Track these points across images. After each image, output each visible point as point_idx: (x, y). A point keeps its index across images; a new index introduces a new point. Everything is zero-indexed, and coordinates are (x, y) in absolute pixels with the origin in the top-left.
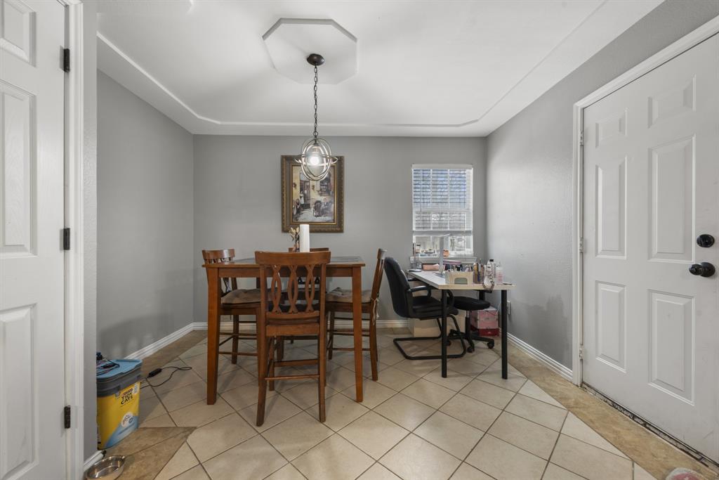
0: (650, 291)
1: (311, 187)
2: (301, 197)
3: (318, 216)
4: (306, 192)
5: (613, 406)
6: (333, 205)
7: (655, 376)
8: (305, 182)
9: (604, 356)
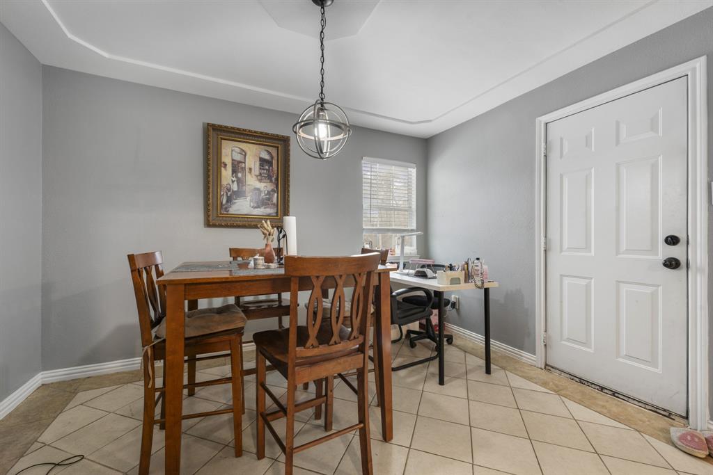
0: (618, 282)
1: (247, 170)
2: (233, 182)
3: (256, 208)
4: (240, 175)
5: (580, 382)
6: (276, 195)
7: (624, 352)
8: (239, 162)
9: (569, 340)
